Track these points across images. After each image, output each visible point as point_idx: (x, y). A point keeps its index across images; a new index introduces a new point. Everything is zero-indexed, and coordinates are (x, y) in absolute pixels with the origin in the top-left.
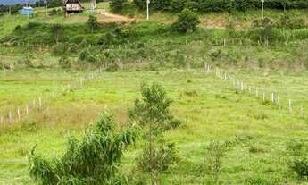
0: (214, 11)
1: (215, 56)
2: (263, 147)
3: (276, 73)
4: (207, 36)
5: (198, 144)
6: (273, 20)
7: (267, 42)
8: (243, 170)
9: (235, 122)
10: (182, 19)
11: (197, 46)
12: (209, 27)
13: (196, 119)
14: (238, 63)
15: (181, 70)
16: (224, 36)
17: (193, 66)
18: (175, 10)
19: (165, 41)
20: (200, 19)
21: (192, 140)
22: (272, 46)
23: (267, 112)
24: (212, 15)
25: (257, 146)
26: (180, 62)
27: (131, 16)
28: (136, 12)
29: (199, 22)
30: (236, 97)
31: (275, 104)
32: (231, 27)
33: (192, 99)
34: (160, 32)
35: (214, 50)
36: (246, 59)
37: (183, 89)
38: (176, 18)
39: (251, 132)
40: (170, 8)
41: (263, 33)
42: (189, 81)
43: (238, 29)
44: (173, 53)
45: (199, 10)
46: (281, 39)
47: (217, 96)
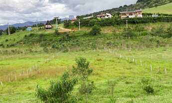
0: (107, 25)
1: (108, 44)
2: (131, 81)
3: (134, 50)
4: (105, 36)
5: (103, 81)
6: (131, 28)
7: (130, 38)
8: (123, 91)
9: (119, 71)
10: (94, 29)
11: (100, 40)
12: (106, 32)
13: (103, 71)
14: (118, 46)
15: (95, 51)
16: (112, 35)
17: (99, 49)
18: (91, 26)
19: (87, 39)
20: (102, 29)
21: (101, 80)
22: (132, 39)
23: (131, 66)
24: (106, 27)
25: (128, 81)
26: (94, 47)
27: (73, 29)
28: (75, 27)
29: (101, 30)
30: (119, 60)
31: (135, 63)
32: (114, 31)
33: (99, 62)
34: (85, 35)
35: (108, 41)
36: (121, 45)
37: (96, 58)
38: (91, 29)
39: (126, 75)
40: (89, 25)
41: (128, 34)
42: (98, 55)
43: (117, 32)
44: (91, 43)
45: (101, 25)
46: (136, 36)
47: (110, 61)
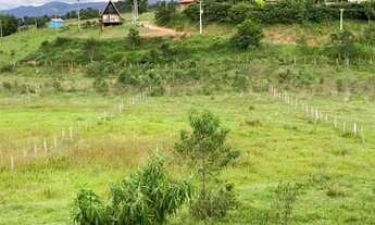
0: (283, 22)
1: (283, 78)
2: (344, 189)
4: (273, 52)
5: (262, 186)
6: (355, 34)
7: (347, 61)
8: (319, 218)
9: (310, 159)
10: (243, 32)
11: (261, 65)
12: (275, 42)
13: (261, 154)
14: (312, 86)
15: (241, 95)
16: (294, 53)
17: (256, 90)
18: (234, 22)
19: (222, 59)
20: (265, 32)
21: (255, 180)
22: (355, 65)
23: (348, 147)
24: (280, 27)
25: (336, 188)
26: (240, 84)
27: (181, 29)
28: (186, 24)
29: (263, 36)
30: (310, 128)
31: (358, 137)
33: (255, 129)
34: (217, 48)
35: (282, 70)
36: (322, 81)
37: (243, 118)
38: (235, 31)
39: (329, 171)
40: (228, 19)
41: (342, 49)
42: (252, 108)
43: (311, 44)
44: (232, 73)
45: (264, 21)
46: (366, 57)
47: (285, 127)
